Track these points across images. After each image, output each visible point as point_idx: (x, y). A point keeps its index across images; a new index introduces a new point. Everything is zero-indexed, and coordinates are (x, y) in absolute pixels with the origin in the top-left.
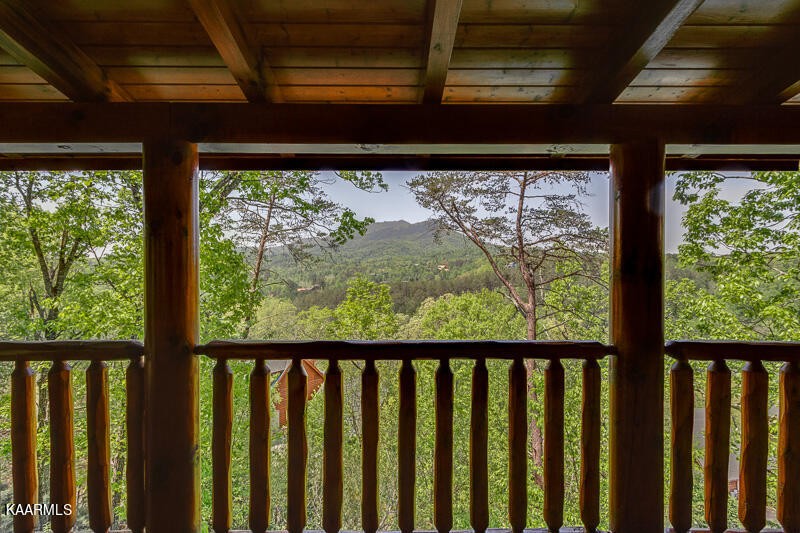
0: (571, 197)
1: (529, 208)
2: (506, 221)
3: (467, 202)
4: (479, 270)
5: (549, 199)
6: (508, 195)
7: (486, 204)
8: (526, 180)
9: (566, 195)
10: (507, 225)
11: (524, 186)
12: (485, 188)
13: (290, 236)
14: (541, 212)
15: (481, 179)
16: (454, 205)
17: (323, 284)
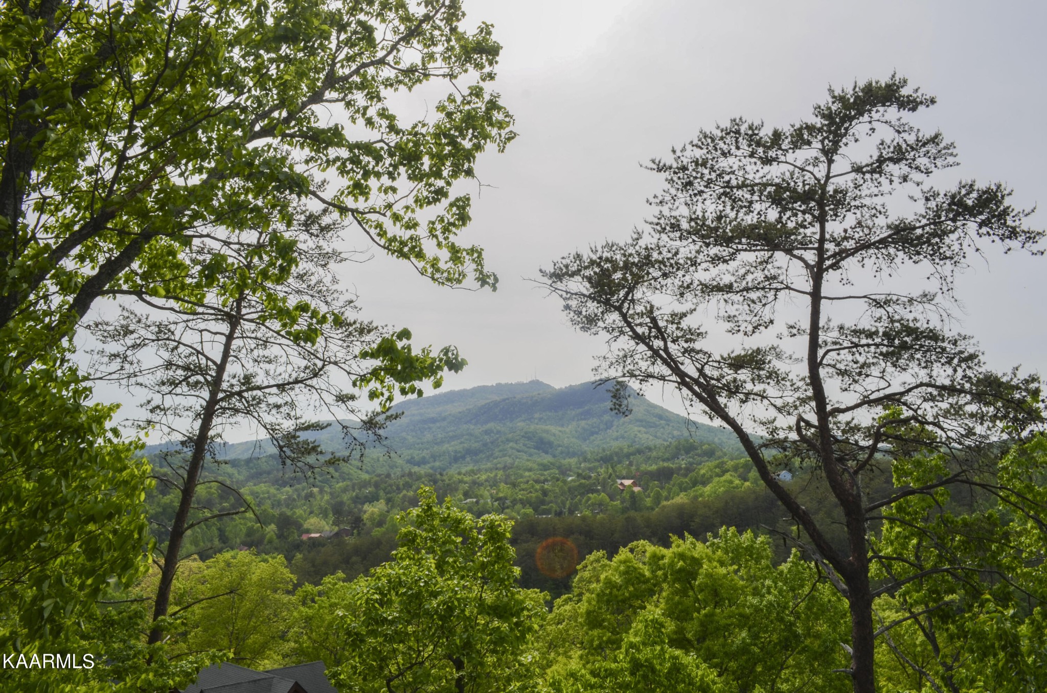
0: (927, 298)
1: (834, 324)
2: (778, 356)
3: (684, 315)
4: (708, 489)
5: (878, 304)
6: (781, 294)
7: (730, 318)
8: (821, 259)
9: (916, 294)
10: (781, 366)
11: (817, 273)
12: (727, 279)
13: (272, 400)
14: (862, 332)
15: (716, 260)
16: (654, 320)
17: (357, 522)
